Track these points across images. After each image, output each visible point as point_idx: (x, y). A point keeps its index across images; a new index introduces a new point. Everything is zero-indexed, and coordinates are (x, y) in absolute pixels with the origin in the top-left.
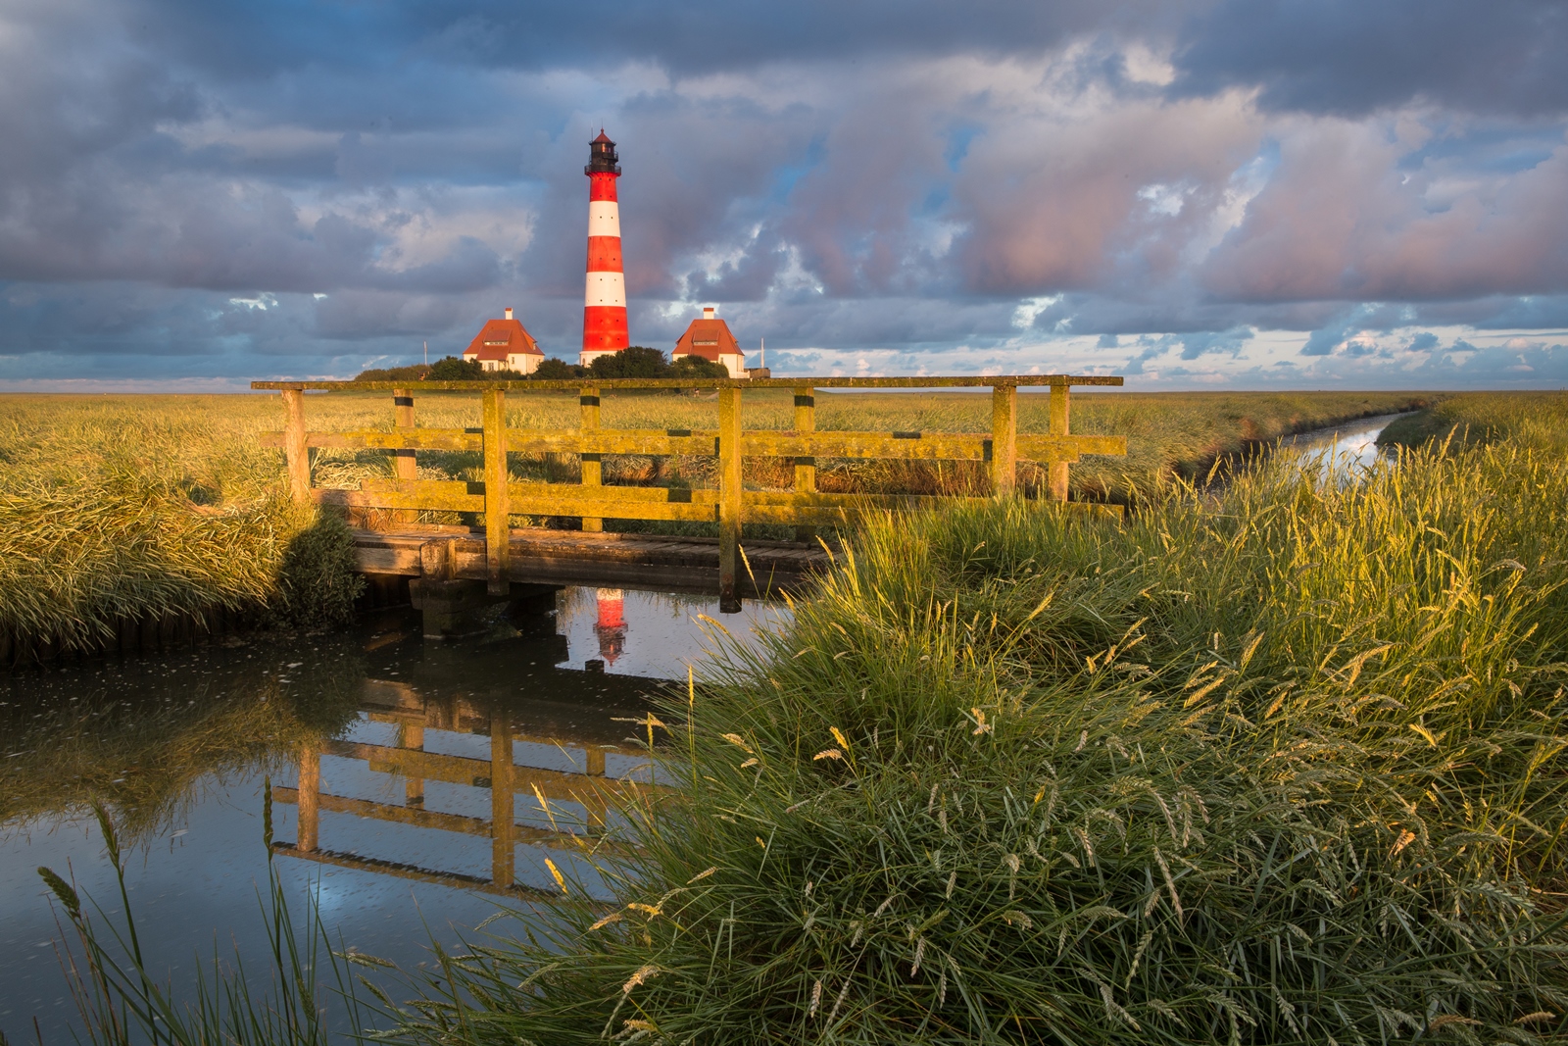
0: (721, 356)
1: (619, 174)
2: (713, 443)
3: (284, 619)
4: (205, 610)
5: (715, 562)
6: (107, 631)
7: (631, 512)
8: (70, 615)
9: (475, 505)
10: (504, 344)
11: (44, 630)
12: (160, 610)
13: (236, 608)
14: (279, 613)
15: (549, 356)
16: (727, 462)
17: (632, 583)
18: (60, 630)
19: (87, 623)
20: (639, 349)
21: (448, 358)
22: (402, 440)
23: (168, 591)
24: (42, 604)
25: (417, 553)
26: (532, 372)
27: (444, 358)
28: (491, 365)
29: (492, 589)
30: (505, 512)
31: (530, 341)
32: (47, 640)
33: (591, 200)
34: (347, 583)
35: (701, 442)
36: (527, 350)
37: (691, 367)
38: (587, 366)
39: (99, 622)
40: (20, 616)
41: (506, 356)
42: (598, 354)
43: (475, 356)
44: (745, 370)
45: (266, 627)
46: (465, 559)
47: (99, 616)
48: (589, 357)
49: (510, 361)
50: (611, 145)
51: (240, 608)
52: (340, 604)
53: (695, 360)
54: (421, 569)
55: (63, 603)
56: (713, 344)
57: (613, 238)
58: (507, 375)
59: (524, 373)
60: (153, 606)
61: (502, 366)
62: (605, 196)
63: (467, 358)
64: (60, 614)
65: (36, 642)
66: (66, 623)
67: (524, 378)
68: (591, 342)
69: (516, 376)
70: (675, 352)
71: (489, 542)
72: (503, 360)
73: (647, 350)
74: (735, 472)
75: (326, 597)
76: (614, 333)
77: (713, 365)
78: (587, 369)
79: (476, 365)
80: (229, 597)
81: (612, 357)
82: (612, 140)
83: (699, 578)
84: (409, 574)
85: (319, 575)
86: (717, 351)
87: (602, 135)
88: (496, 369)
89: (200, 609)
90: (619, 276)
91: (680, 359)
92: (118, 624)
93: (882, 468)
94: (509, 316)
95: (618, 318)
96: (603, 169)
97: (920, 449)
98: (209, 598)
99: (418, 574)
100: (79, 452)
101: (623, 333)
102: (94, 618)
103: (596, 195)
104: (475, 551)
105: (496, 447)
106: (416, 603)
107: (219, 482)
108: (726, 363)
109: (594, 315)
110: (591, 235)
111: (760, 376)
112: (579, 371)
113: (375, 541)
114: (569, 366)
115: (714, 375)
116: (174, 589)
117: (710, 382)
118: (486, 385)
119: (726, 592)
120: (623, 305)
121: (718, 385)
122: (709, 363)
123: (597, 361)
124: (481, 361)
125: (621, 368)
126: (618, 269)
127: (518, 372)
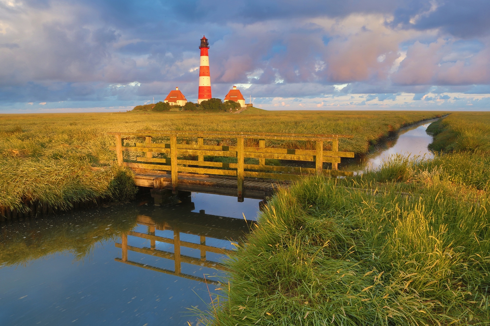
0: (238, 100)
1: (209, 48)
2: (236, 153)
3: (117, 199)
4: (96, 198)
5: (236, 187)
6: (71, 205)
7: (212, 172)
8: (61, 201)
9: (168, 168)
10: (176, 97)
11: (56, 205)
12: (84, 199)
13: (104, 197)
14: (115, 197)
15: (188, 101)
16: (240, 159)
17: (212, 192)
18: (59, 205)
19: (66, 203)
20: (214, 99)
21: (160, 102)
23: (86, 193)
24: (54, 198)
25: (152, 181)
26: (183, 105)
27: (159, 102)
28: (172, 104)
29: (173, 193)
30: (177, 171)
31: (183, 97)
32: (56, 208)
33: (201, 56)
34: (133, 189)
35: (232, 153)
36: (182, 99)
37: (229, 104)
38: (199, 104)
39: (69, 203)
40: (49, 202)
41: (176, 101)
42: (202, 100)
43: (167, 101)
44: (245, 104)
45: (112, 201)
46: (165, 183)
47: (69, 201)
48: (200, 101)
49: (177, 102)
50: (206, 40)
51: (105, 198)
52: (132, 195)
53: (230, 101)
54: (153, 186)
55: (60, 198)
56: (236, 97)
57: (207, 66)
58: (176, 107)
59: (181, 106)
60: (83, 198)
61: (175, 104)
62: (205, 55)
63: (165, 102)
64: (59, 201)
65: (54, 209)
66: (61, 203)
67: (181, 107)
68: (200, 97)
69: (180, 107)
70: (225, 99)
71: (172, 179)
72: (175, 102)
73: (216, 99)
74: (242, 162)
75: (128, 193)
76: (207, 94)
77: (236, 103)
78: (200, 105)
79: (168, 104)
80: (102, 195)
81: (207, 101)
82: (207, 39)
83: (232, 191)
84: (150, 187)
85: (126, 187)
86: (237, 99)
87: (204, 37)
88: (173, 105)
89: (95, 198)
90: (209, 77)
91: (226, 101)
92: (74, 203)
93: (285, 146)
94: (177, 89)
95: (209, 89)
96: (204, 47)
97: (295, 157)
98: (97, 195)
99: (153, 187)
100: (62, 143)
101: (210, 94)
102: (68, 202)
103: (202, 54)
104: (168, 181)
105: (174, 153)
106: (152, 196)
107: (98, 155)
108: (240, 102)
109: (201, 89)
110: (201, 66)
111: (250, 106)
112: (197, 105)
113: (141, 177)
114: (194, 104)
115: (236, 107)
116: (88, 193)
117: (235, 108)
118: (170, 110)
119: (240, 195)
120: (210, 86)
121: (237, 110)
122: (235, 103)
123: (202, 102)
124: (169, 103)
125: (209, 104)
126: (209, 75)
127: (180, 106)
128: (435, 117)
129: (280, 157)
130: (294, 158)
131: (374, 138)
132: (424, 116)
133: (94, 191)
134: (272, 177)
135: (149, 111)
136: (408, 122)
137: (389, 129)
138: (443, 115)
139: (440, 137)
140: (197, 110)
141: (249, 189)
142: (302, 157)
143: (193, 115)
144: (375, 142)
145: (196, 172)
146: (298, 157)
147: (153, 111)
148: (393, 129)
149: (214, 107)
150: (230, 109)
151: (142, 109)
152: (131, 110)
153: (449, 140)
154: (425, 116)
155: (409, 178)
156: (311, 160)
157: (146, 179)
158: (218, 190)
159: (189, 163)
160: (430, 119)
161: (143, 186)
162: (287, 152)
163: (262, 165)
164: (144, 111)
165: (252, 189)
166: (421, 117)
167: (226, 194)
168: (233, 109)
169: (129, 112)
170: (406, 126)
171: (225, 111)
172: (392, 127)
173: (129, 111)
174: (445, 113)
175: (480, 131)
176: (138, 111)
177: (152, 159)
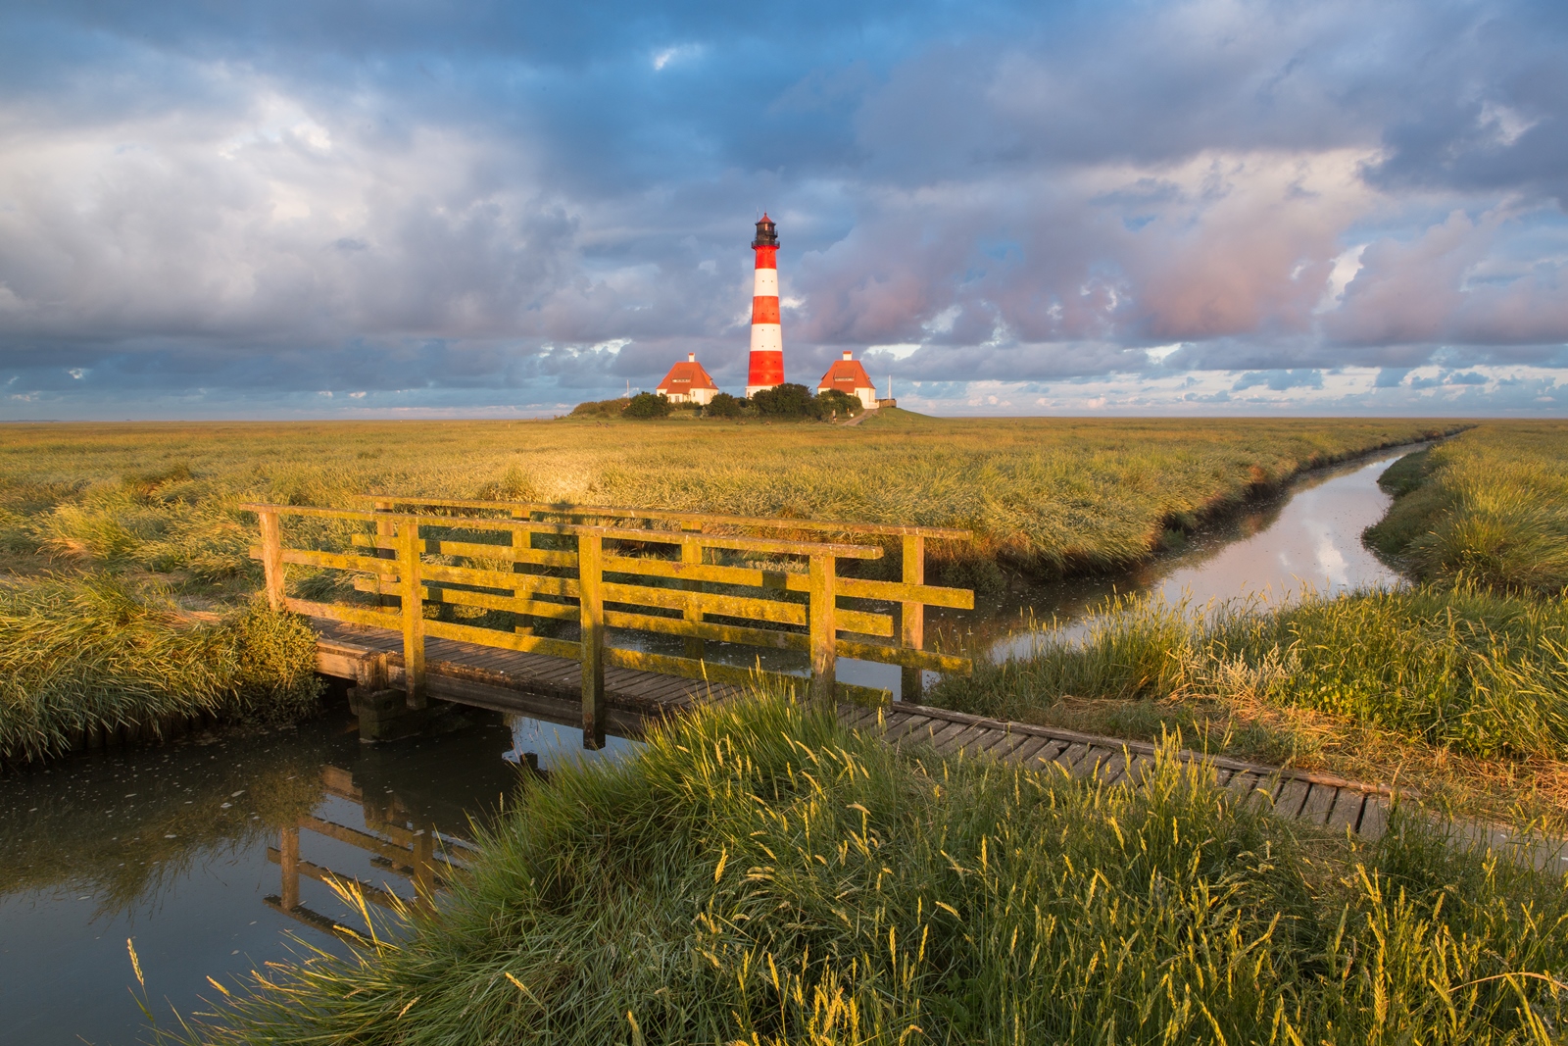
0: (856, 389)
1: (778, 247)
4: (159, 720)
5: (578, 696)
6: (63, 742)
10: (688, 381)
12: (113, 722)
13: (188, 716)
15: (720, 391)
20: (790, 385)
21: (643, 393)
22: (346, 562)
26: (707, 403)
27: (640, 393)
28: (677, 398)
29: (409, 702)
30: (419, 635)
31: (707, 379)
33: (756, 268)
34: (308, 684)
36: (705, 385)
37: (831, 399)
38: (750, 398)
41: (688, 390)
42: (759, 388)
43: (664, 391)
44: (876, 401)
46: (391, 671)
48: (752, 391)
49: (692, 394)
50: (772, 225)
52: (303, 703)
53: (834, 393)
54: (355, 677)
56: (850, 380)
57: (770, 297)
58: (688, 406)
59: (702, 404)
60: (108, 720)
61: (685, 399)
62: (767, 265)
63: (658, 392)
67: (700, 408)
68: (754, 379)
69: (697, 407)
70: (821, 386)
71: (406, 657)
72: (686, 393)
73: (796, 386)
75: (288, 696)
76: (772, 371)
77: (849, 397)
78: (750, 401)
79: (664, 398)
80: (182, 707)
81: (768, 392)
82: (773, 221)
85: (282, 678)
86: (853, 386)
87: (766, 217)
88: (681, 401)
89: (154, 720)
90: (777, 327)
91: (822, 393)
92: (77, 735)
94: (692, 359)
95: (776, 359)
96: (765, 244)
101: (779, 371)
103: (759, 264)
104: (398, 666)
105: (409, 575)
106: (353, 709)
108: (861, 397)
109: (757, 358)
110: (756, 295)
111: (888, 407)
112: (743, 402)
113: (331, 647)
114: (736, 399)
115: (850, 406)
116: (131, 702)
117: (846, 412)
118: (671, 415)
119: (589, 725)
120: (780, 350)
121: (852, 415)
122: (845, 396)
123: (757, 395)
124: (668, 395)
125: (775, 400)
126: (777, 321)
127: (697, 403)
128: (1421, 436)
129: (707, 604)
130: (746, 612)
131: (1188, 508)
132: (1384, 435)
133: (154, 694)
134: (684, 671)
135: (612, 416)
136: (1329, 454)
137: (1253, 477)
138: (1449, 429)
139: (1411, 502)
140: (743, 416)
141: (618, 708)
142: (771, 608)
143: (723, 431)
144: (1192, 522)
145: (470, 639)
146: (758, 609)
147: (624, 416)
148: (1267, 477)
149: (788, 409)
150: (831, 413)
151: (595, 413)
152: (565, 415)
153: (1427, 517)
154: (1389, 434)
155: (1179, 687)
156: (800, 619)
157: (344, 654)
158: (532, 703)
159: (490, 603)
160: (1405, 444)
161: (338, 675)
162: (762, 580)
163: (692, 621)
164: (600, 416)
165: (629, 709)
166: (1375, 436)
167: (554, 717)
168: (840, 415)
169: (560, 420)
170: (1320, 467)
171: (819, 418)
172: (1262, 471)
173: (561, 418)
174: (1458, 425)
175: (1526, 493)
176: (583, 418)
177: (393, 585)
